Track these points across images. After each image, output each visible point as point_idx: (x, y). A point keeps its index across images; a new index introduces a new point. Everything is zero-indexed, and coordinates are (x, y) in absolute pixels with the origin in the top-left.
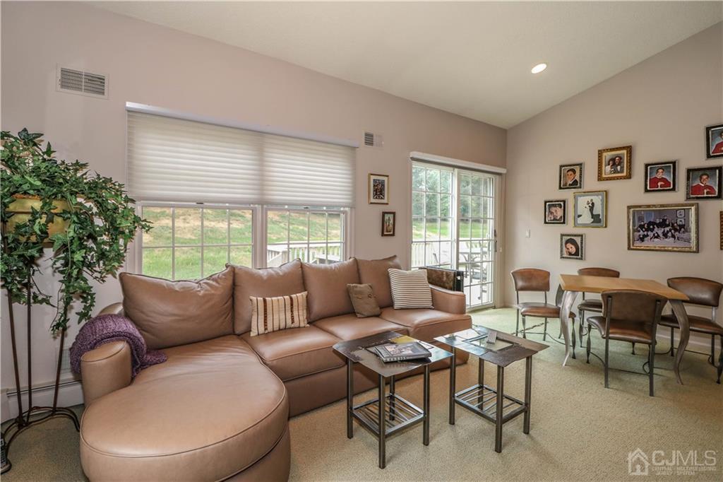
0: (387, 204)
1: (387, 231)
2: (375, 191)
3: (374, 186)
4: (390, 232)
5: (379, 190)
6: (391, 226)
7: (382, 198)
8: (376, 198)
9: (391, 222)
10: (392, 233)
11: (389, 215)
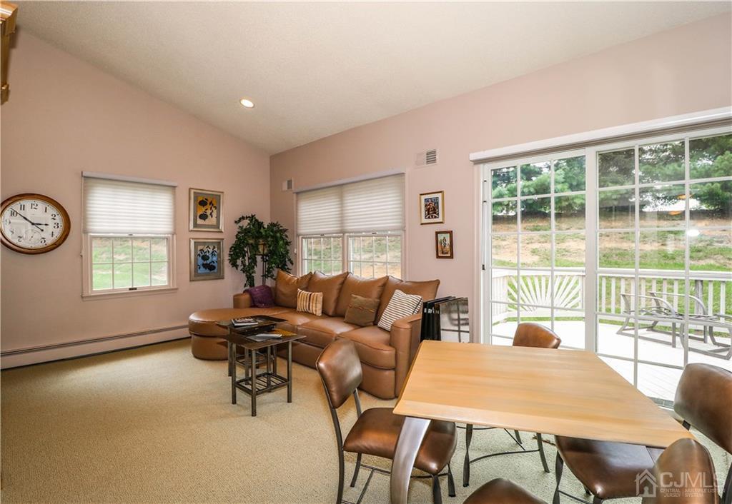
0: (442, 223)
1: (443, 253)
2: (428, 210)
3: (426, 206)
4: (447, 253)
5: (432, 209)
6: (448, 247)
7: (435, 217)
8: (429, 217)
9: (448, 242)
10: (449, 255)
11: (444, 235)
